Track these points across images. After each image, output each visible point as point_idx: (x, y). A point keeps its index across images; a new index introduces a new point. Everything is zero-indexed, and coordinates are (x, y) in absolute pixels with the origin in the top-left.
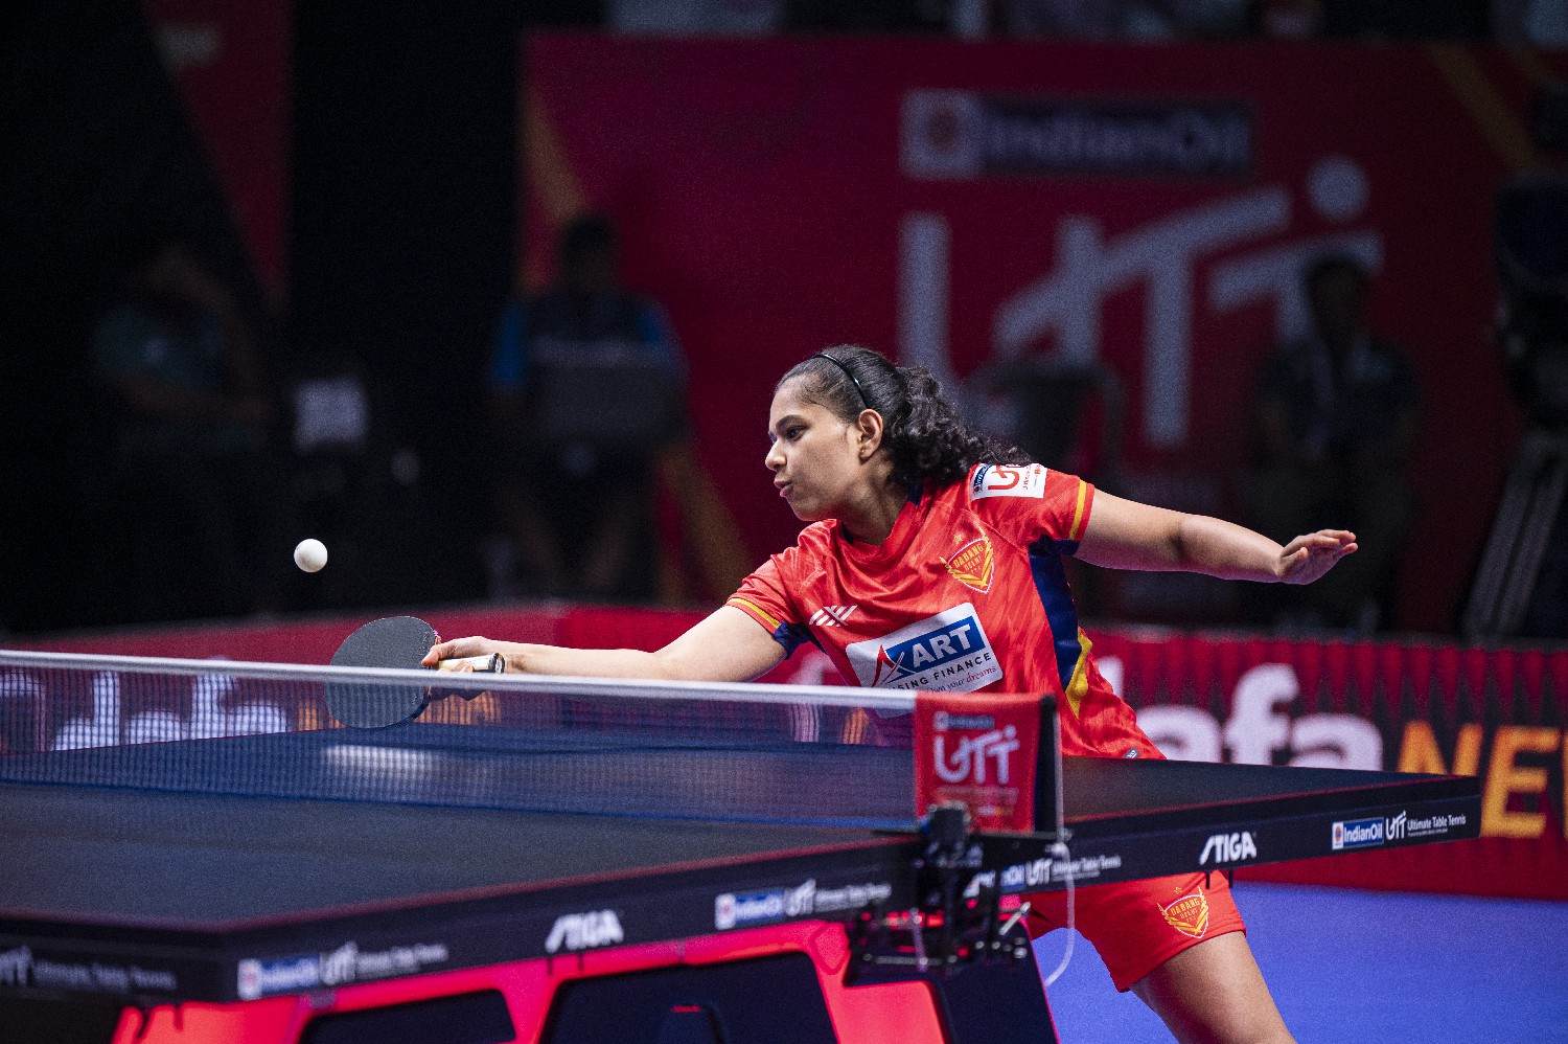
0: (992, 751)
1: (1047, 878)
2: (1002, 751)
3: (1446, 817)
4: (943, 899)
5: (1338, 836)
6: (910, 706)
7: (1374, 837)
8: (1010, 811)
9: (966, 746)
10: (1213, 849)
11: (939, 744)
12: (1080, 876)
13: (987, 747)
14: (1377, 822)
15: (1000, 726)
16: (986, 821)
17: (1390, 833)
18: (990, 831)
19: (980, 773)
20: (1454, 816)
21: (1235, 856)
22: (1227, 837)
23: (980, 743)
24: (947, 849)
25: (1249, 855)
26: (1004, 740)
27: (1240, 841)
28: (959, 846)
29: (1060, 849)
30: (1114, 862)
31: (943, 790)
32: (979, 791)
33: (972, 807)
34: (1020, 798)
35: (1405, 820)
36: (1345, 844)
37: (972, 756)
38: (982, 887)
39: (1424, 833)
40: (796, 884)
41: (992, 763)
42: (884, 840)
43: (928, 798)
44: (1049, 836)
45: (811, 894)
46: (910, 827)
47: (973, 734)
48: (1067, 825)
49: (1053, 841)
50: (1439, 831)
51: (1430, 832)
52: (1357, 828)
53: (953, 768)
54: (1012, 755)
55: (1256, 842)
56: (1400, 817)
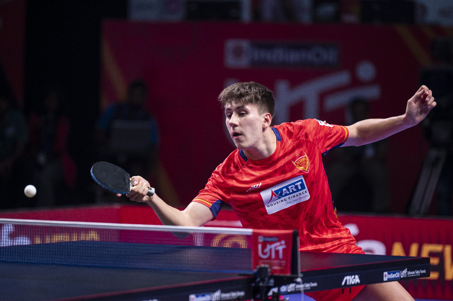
0: (277, 248)
1: (294, 290)
2: (280, 248)
3: (419, 270)
4: (261, 296)
5: (386, 276)
6: (250, 234)
7: (397, 277)
8: (283, 268)
9: (269, 247)
10: (346, 281)
11: (260, 246)
12: (304, 289)
13: (275, 247)
14: (398, 272)
15: (279, 241)
16: (275, 271)
17: (402, 275)
18: (276, 274)
19: (273, 256)
20: (422, 270)
21: (353, 283)
22: (351, 277)
23: (273, 246)
24: (263, 280)
25: (357, 283)
26: (281, 245)
27: (354, 278)
28: (267, 279)
29: (299, 280)
30: (315, 284)
31: (261, 261)
32: (273, 261)
33: (271, 266)
34: (286, 264)
35: (407, 271)
36: (388, 279)
37: (271, 250)
38: (273, 292)
39: (413, 275)
40: (214, 291)
41: (277, 252)
42: (242, 277)
43: (256, 263)
44: (295, 276)
45: (219, 295)
46: (251, 273)
47: (271, 243)
48: (302, 272)
49: (297, 278)
50: (417, 275)
51: (415, 275)
52: (392, 274)
53: (265, 254)
54: (284, 250)
55: (360, 278)
56: (405, 270)
